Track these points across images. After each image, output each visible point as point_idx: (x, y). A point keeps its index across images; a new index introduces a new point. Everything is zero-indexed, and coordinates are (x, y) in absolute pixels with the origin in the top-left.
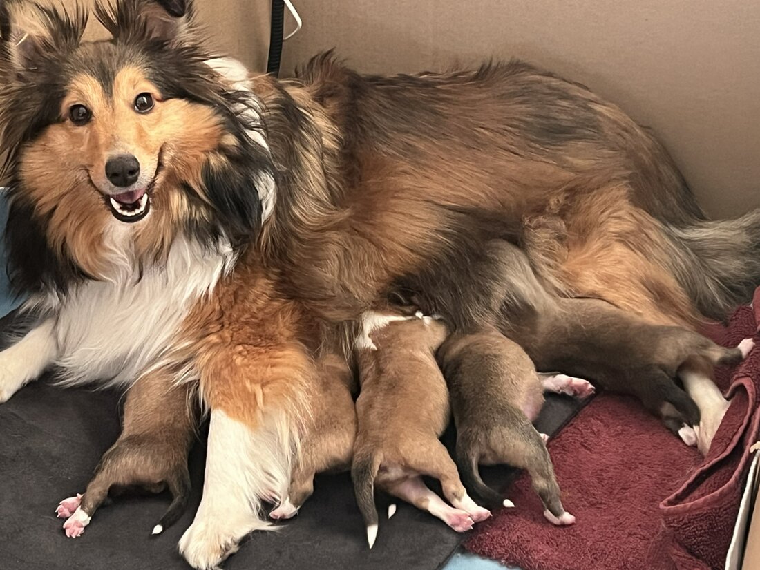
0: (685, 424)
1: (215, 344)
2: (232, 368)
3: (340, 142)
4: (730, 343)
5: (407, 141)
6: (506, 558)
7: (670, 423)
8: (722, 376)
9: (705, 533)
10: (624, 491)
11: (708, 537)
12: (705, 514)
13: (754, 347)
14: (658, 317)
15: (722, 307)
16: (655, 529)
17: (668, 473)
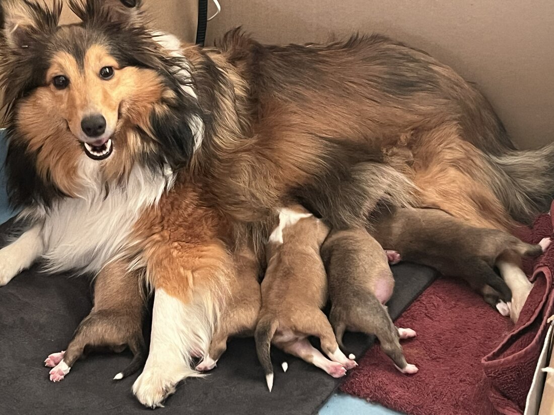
0: (501, 300)
1: (158, 241)
2: (170, 259)
3: (247, 91)
4: (534, 241)
5: (296, 90)
6: (370, 396)
7: (490, 300)
8: (528, 265)
9: (514, 380)
10: (456, 349)
11: (517, 384)
12: (514, 367)
13: (551, 244)
14: (481, 222)
15: (528, 214)
16: (479, 377)
17: (488, 336)
